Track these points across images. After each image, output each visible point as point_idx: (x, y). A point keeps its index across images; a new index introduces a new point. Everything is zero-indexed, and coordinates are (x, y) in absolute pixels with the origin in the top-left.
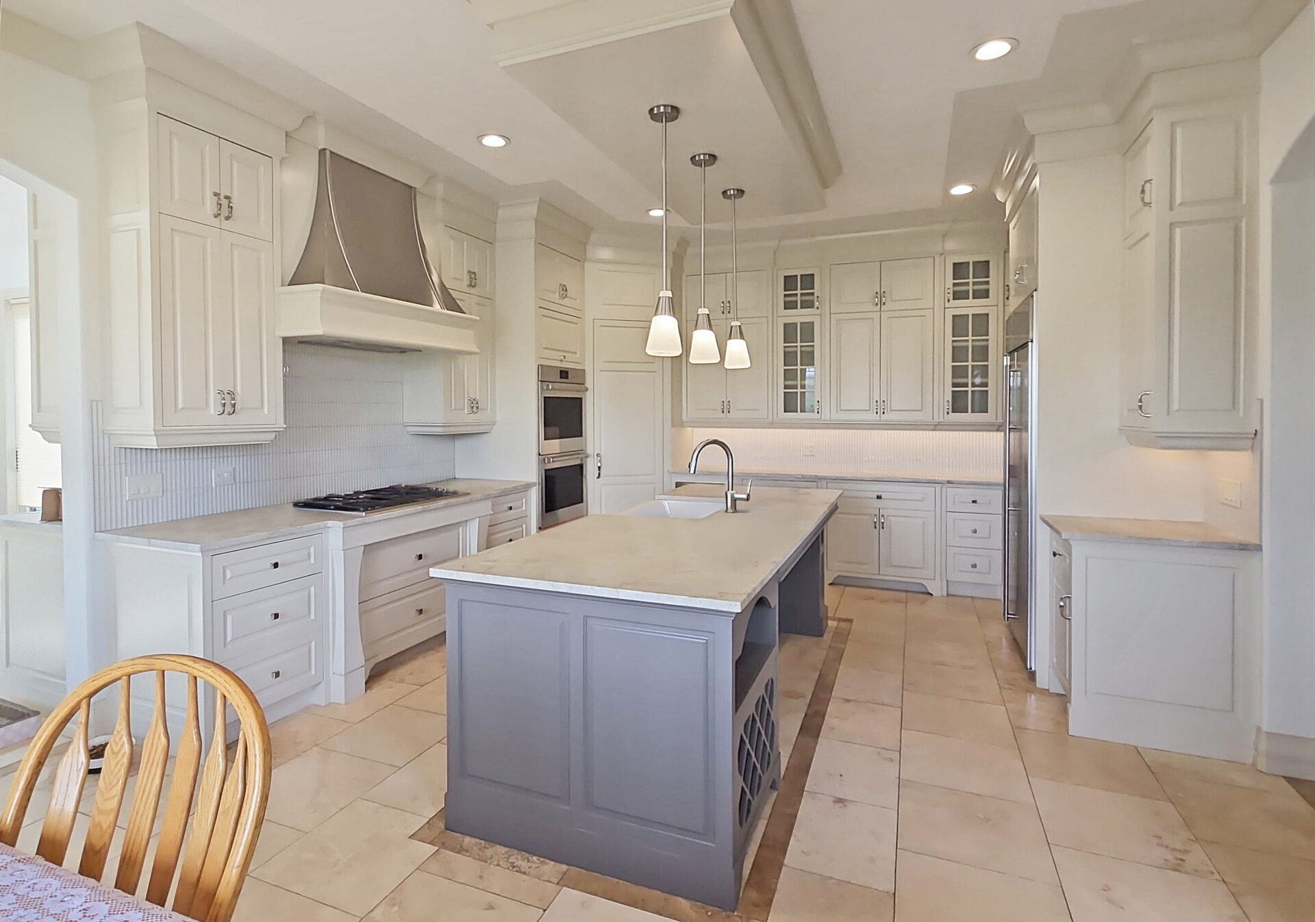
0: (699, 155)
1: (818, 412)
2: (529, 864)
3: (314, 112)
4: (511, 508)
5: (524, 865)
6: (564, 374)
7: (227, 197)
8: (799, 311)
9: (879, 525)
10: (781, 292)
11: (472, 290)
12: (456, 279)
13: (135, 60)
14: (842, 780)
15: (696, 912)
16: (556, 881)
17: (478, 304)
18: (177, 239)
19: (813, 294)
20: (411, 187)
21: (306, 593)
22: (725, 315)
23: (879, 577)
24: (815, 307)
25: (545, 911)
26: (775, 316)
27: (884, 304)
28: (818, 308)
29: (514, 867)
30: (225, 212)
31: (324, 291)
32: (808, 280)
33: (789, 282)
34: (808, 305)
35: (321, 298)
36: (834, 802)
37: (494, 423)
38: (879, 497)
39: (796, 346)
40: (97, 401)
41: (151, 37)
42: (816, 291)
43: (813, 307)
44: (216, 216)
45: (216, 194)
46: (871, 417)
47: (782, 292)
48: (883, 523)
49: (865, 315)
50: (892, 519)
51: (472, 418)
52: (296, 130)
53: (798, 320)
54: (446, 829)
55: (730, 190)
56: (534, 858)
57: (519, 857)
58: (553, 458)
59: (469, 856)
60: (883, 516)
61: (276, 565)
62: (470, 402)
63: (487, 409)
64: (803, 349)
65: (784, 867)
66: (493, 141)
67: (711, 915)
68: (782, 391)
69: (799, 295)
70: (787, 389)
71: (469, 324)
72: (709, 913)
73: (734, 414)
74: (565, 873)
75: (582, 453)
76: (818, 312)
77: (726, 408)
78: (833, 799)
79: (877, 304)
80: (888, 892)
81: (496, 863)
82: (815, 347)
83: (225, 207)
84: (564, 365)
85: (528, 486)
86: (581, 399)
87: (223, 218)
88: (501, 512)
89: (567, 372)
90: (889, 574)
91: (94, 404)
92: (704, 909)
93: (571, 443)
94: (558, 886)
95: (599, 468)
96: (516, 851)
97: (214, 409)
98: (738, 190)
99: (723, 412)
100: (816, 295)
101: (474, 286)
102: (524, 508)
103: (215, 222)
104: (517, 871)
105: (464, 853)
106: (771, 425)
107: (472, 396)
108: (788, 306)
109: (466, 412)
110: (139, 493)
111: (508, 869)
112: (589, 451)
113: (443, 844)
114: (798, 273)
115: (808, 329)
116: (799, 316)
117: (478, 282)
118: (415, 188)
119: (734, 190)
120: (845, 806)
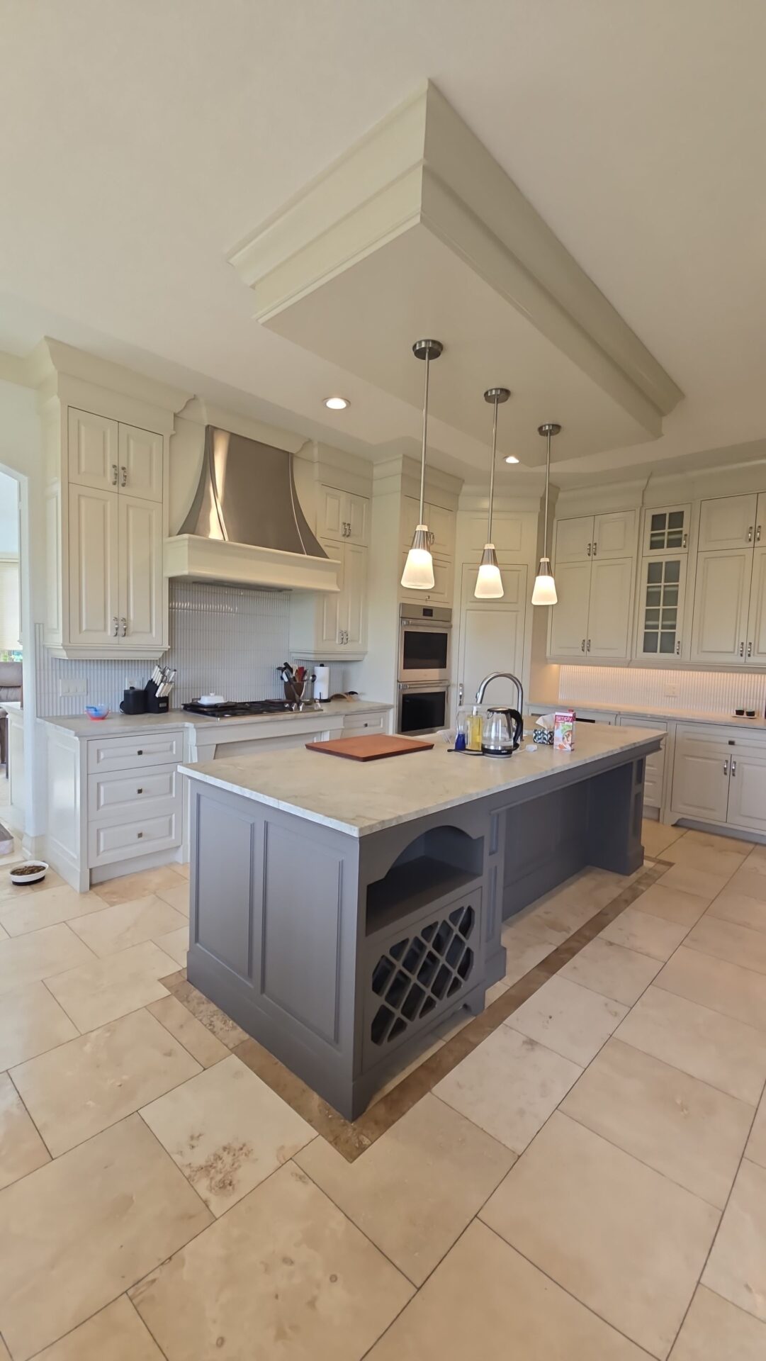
0: (491, 390)
1: (678, 653)
2: (223, 1026)
3: (195, 395)
4: (366, 725)
5: (218, 1024)
6: (428, 612)
7: (123, 469)
8: (665, 550)
9: (729, 771)
10: (648, 531)
11: (348, 540)
12: (332, 530)
13: (48, 368)
14: (548, 1022)
15: (320, 1111)
16: (231, 1046)
17: (353, 551)
18: (83, 502)
20: (288, 453)
21: (169, 776)
22: (591, 557)
23: (725, 825)
24: (683, 546)
25: (205, 1069)
26: (640, 556)
27: (759, 539)
28: (685, 546)
29: (210, 1025)
30: (122, 481)
31: (190, 539)
32: (677, 519)
33: (658, 521)
34: (675, 543)
35: (188, 545)
36: (525, 1042)
37: (365, 653)
38: (731, 743)
39: (660, 586)
40: (39, 624)
41: (58, 348)
42: (685, 529)
43: (680, 546)
44: (114, 483)
45: (114, 466)
46: (735, 659)
48: (734, 770)
49: (736, 552)
50: (746, 767)
51: (342, 648)
52: (182, 411)
53: (664, 560)
54: (188, 980)
55: (545, 426)
56: (231, 1022)
57: (221, 1018)
58: (410, 685)
59: (186, 1007)
60: (735, 763)
61: (140, 753)
62: (341, 634)
63: (358, 641)
64: (668, 589)
65: (429, 1093)
66: (336, 404)
67: (331, 1118)
68: (642, 631)
69: (666, 534)
70: (648, 629)
71: (331, 567)
72: (330, 1116)
73: (593, 653)
74: (243, 1042)
75: (445, 681)
76: (686, 550)
77: (586, 646)
78: (525, 1039)
79: (750, 540)
80: (514, 1152)
81: (200, 1018)
82: (680, 587)
83: (121, 477)
84: (429, 604)
85: (385, 708)
86: (446, 634)
87: (120, 485)
88: (358, 728)
89: (431, 610)
90: (738, 822)
91: (37, 626)
92: (328, 1110)
93: (432, 674)
94: (230, 1051)
95: (461, 696)
96: (222, 1013)
97: (110, 632)
98: (553, 425)
99: (583, 650)
100: (684, 533)
101: (348, 536)
102: (382, 726)
103: (115, 488)
104: (210, 1030)
105: (185, 1003)
106: (629, 664)
107: (344, 630)
108: (655, 545)
109: (337, 642)
110: (69, 691)
111: (205, 1025)
112: (454, 680)
113: (177, 991)
114: (667, 511)
115: (673, 571)
116: (665, 555)
117: (352, 533)
118: (292, 454)
119: (549, 425)
120: (533, 1049)
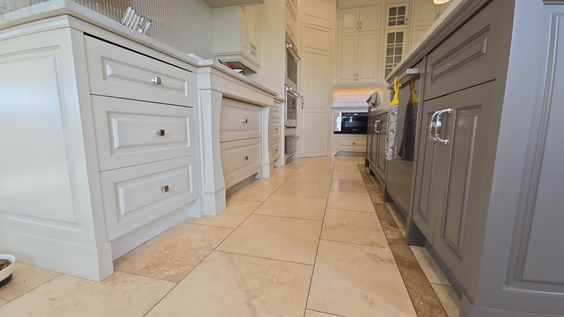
4: (276, 111)
8: (396, 26)
19: (404, 17)
22: (358, 30)
24: (405, 24)
26: (384, 30)
32: (402, 10)
33: (392, 11)
34: (402, 23)
39: (394, 45)
42: (406, 15)
47: (388, 17)
53: (395, 31)
64: (397, 46)
68: (384, 68)
69: (397, 18)
70: (387, 67)
73: (360, 81)
76: (406, 26)
77: (357, 78)
82: (403, 45)
99: (355, 80)
100: (405, 18)
108: (391, 24)
112: (299, 94)
114: (397, 6)
115: (400, 36)
116: (396, 29)
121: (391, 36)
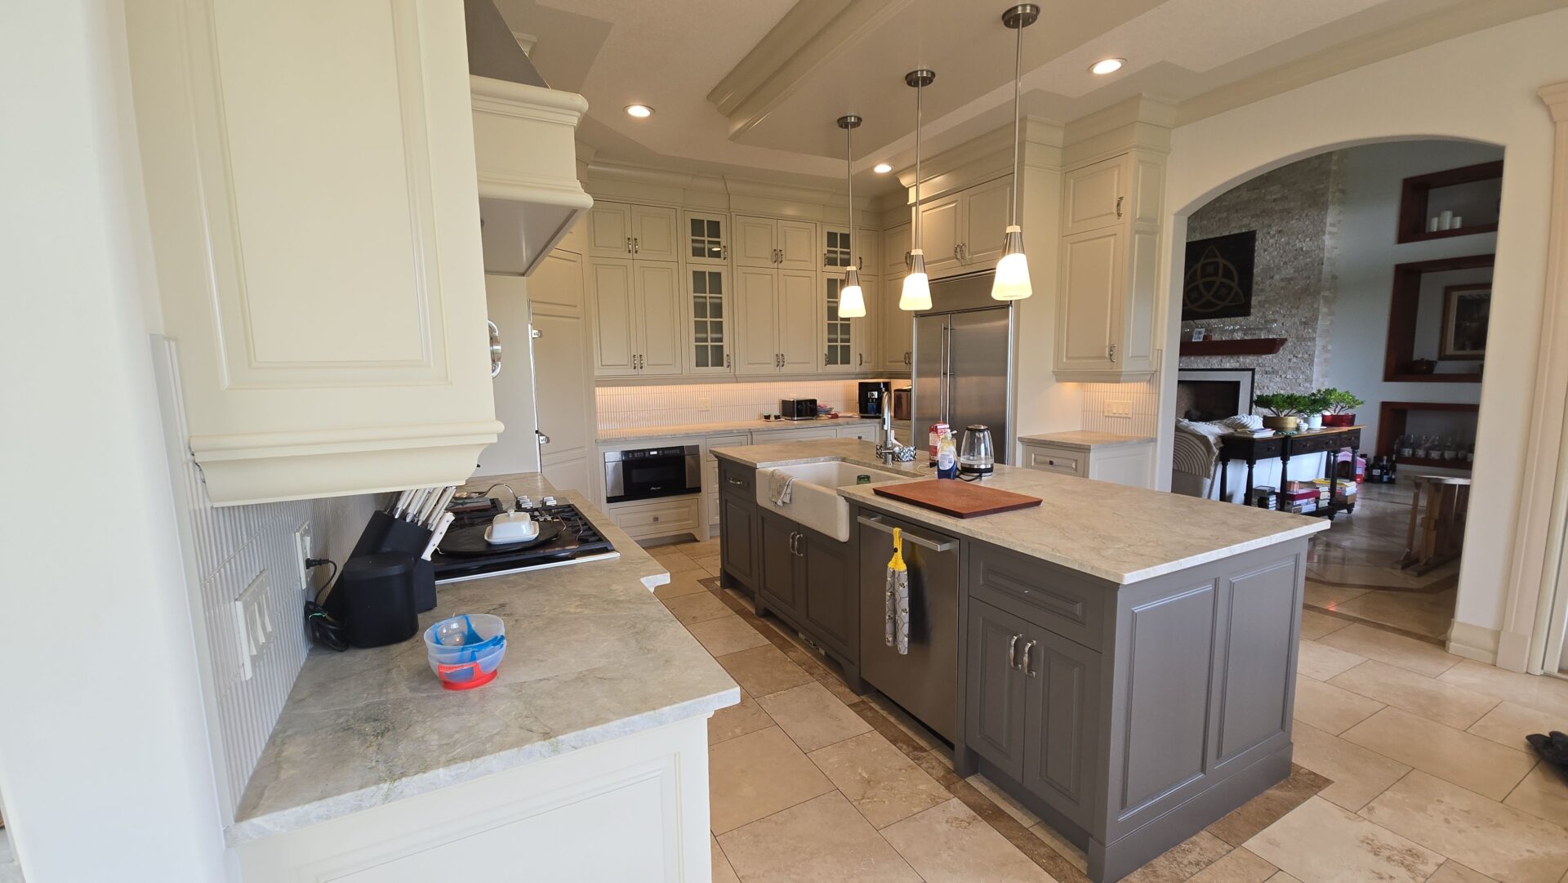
1: (727, 366)
8: (707, 260)
10: (690, 236)
19: (719, 244)
22: (632, 255)
24: (722, 257)
27: (781, 262)
28: (724, 259)
32: (714, 227)
33: (697, 226)
34: (715, 254)
39: (705, 297)
42: (723, 240)
46: (771, 371)
49: (764, 271)
53: (707, 269)
64: (712, 300)
68: (693, 344)
69: (706, 243)
70: (699, 342)
73: (647, 370)
76: (725, 262)
77: (638, 363)
79: (775, 262)
82: (723, 298)
99: (635, 367)
100: (722, 245)
106: (686, 381)
108: (696, 253)
114: (705, 218)
115: (716, 279)
116: (707, 265)
121: (698, 276)
